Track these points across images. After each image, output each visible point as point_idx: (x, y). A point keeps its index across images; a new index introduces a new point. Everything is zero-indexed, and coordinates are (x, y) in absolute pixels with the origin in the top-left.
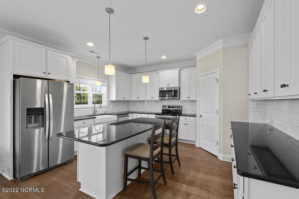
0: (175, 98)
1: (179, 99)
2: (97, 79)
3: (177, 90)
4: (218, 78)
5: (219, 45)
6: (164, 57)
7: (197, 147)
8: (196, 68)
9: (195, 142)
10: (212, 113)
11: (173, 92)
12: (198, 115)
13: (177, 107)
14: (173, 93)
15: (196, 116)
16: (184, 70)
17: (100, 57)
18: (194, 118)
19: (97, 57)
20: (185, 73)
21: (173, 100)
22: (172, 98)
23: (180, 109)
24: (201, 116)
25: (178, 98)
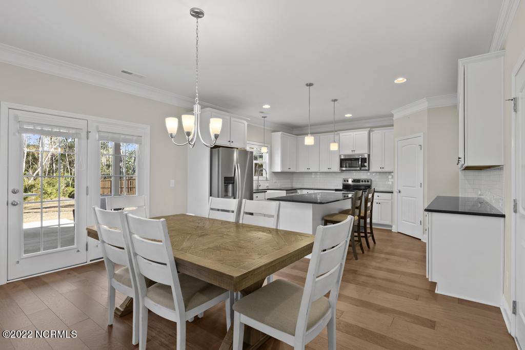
0: (363, 168)
1: (369, 170)
2: (263, 144)
3: (366, 158)
4: (422, 144)
5: (423, 105)
6: (348, 115)
7: (395, 232)
8: (393, 129)
9: (391, 226)
10: (415, 187)
11: (360, 160)
12: (395, 190)
13: (365, 181)
14: (360, 162)
15: (392, 192)
16: (376, 132)
17: (266, 117)
18: (390, 194)
19: (262, 117)
20: (377, 134)
21: (361, 171)
22: (358, 169)
23: (369, 183)
24: (400, 192)
25: (367, 168)
